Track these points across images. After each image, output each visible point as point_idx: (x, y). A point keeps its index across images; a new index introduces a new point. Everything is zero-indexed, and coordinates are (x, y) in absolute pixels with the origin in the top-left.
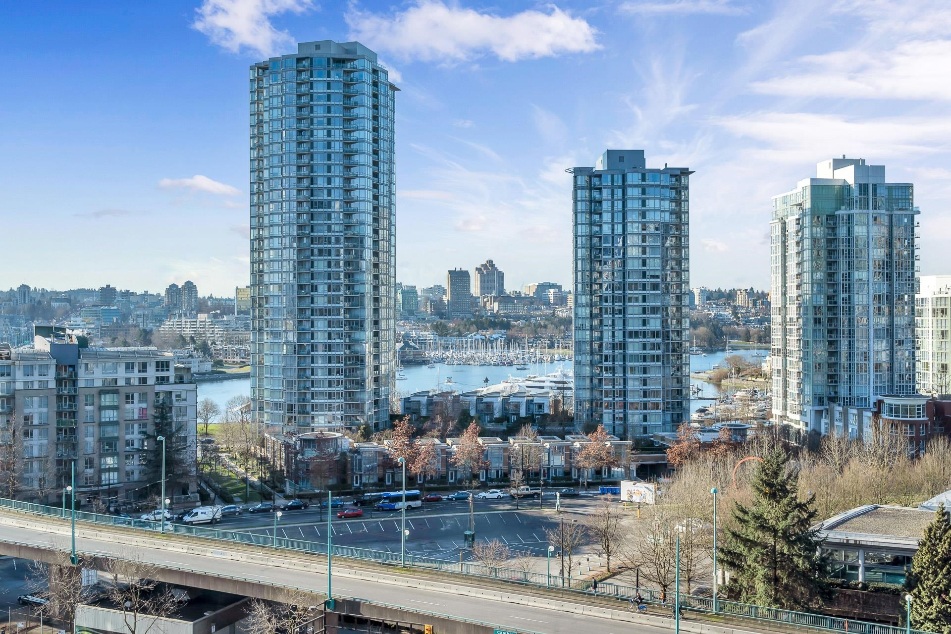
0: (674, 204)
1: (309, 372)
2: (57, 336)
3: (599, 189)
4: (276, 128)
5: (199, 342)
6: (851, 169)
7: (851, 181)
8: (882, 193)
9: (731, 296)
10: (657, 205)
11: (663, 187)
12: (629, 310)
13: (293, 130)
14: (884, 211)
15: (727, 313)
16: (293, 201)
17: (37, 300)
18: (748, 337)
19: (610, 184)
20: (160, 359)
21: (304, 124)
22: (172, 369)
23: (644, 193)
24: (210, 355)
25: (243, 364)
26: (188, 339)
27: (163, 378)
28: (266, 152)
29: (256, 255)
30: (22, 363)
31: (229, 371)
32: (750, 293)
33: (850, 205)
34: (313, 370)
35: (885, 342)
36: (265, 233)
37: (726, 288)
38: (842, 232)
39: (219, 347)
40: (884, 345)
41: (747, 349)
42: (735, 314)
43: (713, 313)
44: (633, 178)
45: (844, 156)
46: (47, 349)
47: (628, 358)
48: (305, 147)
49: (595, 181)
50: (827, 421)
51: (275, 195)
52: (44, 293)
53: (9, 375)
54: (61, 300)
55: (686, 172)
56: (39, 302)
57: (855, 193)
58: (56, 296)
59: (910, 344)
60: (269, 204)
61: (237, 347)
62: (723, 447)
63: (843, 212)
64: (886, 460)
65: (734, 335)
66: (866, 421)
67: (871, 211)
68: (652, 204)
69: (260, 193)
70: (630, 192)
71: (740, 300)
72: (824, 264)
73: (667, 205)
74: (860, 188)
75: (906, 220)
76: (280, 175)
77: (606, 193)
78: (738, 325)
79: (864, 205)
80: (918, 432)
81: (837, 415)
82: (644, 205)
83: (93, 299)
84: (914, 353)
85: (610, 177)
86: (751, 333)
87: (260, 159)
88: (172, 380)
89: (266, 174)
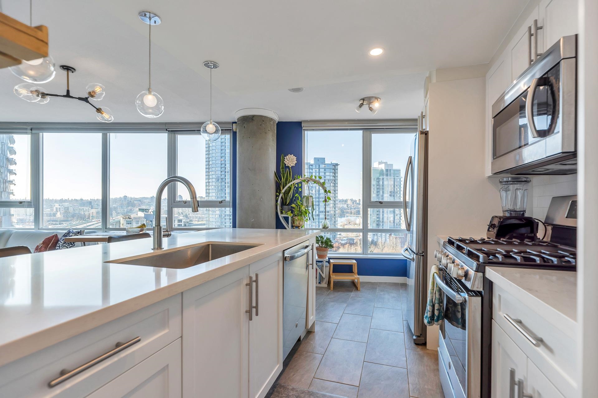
0: (333, 174)
1: (224, 223)
2: (146, 212)
3: (312, 169)
4: (214, 148)
5: (184, 214)
6: (384, 165)
7: (384, 168)
8: (392, 172)
9: (346, 201)
10: (329, 174)
11: (330, 169)
12: (320, 205)
13: (219, 149)
14: (392, 177)
15: (345, 206)
16: (219, 171)
17: (129, 201)
18: (351, 213)
19: (315, 168)
20: (179, 219)
21: (223, 148)
22: (183, 222)
23: (325, 170)
24: (188, 218)
25: (198, 221)
26: (180, 213)
27: (180, 225)
28: (211, 156)
29: (207, 187)
30: (135, 220)
31: (194, 223)
32: (352, 200)
33: (383, 175)
34: (225, 222)
35: (392, 214)
36: (210, 180)
37: (345, 199)
38: (381, 183)
39: (191, 216)
40: (392, 215)
41: (351, 216)
42: (347, 206)
43: (341, 206)
44: (322, 166)
45: (381, 161)
46: (143, 216)
47: (320, 219)
48: (223, 155)
49: (311, 167)
50: (376, 237)
51: (214, 169)
52: (131, 198)
53: (131, 224)
54: (138, 201)
55: (337, 165)
56: (130, 201)
57: (385, 172)
58: (136, 199)
59: (399, 215)
60: (212, 172)
61: (196, 216)
62: (348, 245)
63: (381, 177)
64: (394, 247)
65: (347, 213)
66: (387, 237)
67: (389, 177)
68: (327, 174)
69: (209, 168)
70: (321, 170)
71: (349, 202)
72: (376, 192)
73: (332, 174)
74: (386, 170)
75: (398, 180)
76: (215, 163)
77: (314, 170)
78: (348, 209)
79: (387, 175)
80: (402, 240)
81: (379, 235)
82: (325, 174)
83: (148, 200)
84: (400, 218)
85: (315, 165)
86: (352, 212)
87: (209, 158)
88: (183, 225)
89: (211, 163)
